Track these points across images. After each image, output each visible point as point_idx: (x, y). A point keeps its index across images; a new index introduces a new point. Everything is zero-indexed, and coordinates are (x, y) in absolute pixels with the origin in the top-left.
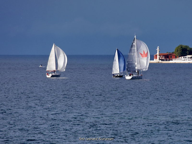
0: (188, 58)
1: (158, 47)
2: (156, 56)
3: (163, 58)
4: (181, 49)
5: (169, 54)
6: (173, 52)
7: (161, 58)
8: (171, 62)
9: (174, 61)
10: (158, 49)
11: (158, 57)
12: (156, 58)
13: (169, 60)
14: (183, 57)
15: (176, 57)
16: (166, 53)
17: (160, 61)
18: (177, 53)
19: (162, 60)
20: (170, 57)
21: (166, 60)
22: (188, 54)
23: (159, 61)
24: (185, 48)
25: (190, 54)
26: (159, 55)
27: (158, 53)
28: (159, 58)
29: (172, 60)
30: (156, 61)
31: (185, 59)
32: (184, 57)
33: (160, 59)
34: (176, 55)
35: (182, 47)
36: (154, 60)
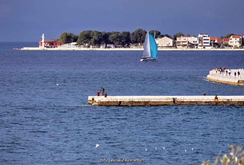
0: (73, 45)
1: (43, 34)
2: (42, 43)
3: (48, 45)
4: (66, 36)
5: (54, 42)
6: (58, 40)
7: (46, 45)
8: (56, 49)
9: (59, 48)
10: (43, 36)
11: (43, 44)
12: (41, 45)
13: (54, 47)
14: (67, 44)
15: (61, 44)
16: (51, 41)
17: (46, 48)
18: (62, 40)
19: (47, 47)
20: (55, 44)
21: (51, 47)
22: (72, 41)
23: (44, 48)
24: (70, 35)
25: (74, 41)
26: (45, 43)
27: (43, 41)
28: (45, 45)
29: (57, 47)
30: (41, 48)
31: (70, 46)
32: (69, 44)
33: (45, 47)
34: (61, 42)
35: (66, 35)
36: (39, 47)
